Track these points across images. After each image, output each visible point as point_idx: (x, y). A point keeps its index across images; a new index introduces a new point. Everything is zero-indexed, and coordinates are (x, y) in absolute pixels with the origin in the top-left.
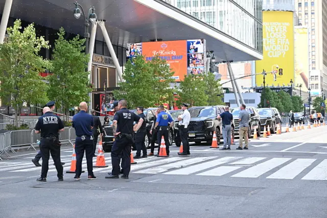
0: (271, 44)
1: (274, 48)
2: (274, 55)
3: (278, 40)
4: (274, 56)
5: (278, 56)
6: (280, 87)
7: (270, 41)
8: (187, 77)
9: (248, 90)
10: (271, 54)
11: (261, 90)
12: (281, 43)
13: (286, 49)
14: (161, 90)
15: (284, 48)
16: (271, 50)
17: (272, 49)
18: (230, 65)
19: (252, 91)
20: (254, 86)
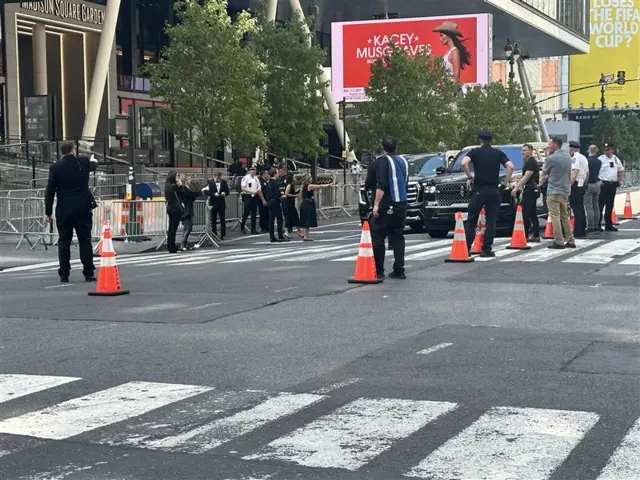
0: (602, 19)
1: (609, 28)
2: (609, 43)
3: (618, 10)
4: (607, 46)
5: (616, 46)
6: (620, 109)
7: (602, 15)
8: (472, 90)
9: (552, 116)
10: (602, 41)
11: (579, 115)
12: (624, 18)
13: (634, 30)
14: (433, 116)
15: (629, 30)
16: (603, 33)
17: (605, 31)
18: (523, 65)
19: (559, 117)
20: (565, 106)
